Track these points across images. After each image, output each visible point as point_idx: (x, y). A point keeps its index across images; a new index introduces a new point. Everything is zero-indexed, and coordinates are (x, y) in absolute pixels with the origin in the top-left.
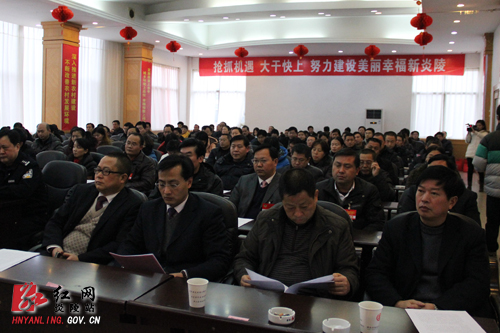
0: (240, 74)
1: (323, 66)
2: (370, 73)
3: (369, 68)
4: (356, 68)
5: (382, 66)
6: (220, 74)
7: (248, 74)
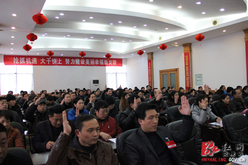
0: (29, 64)
1: (71, 62)
2: (90, 65)
3: (90, 63)
4: (85, 63)
5: (95, 62)
6: (18, 64)
7: (34, 65)
